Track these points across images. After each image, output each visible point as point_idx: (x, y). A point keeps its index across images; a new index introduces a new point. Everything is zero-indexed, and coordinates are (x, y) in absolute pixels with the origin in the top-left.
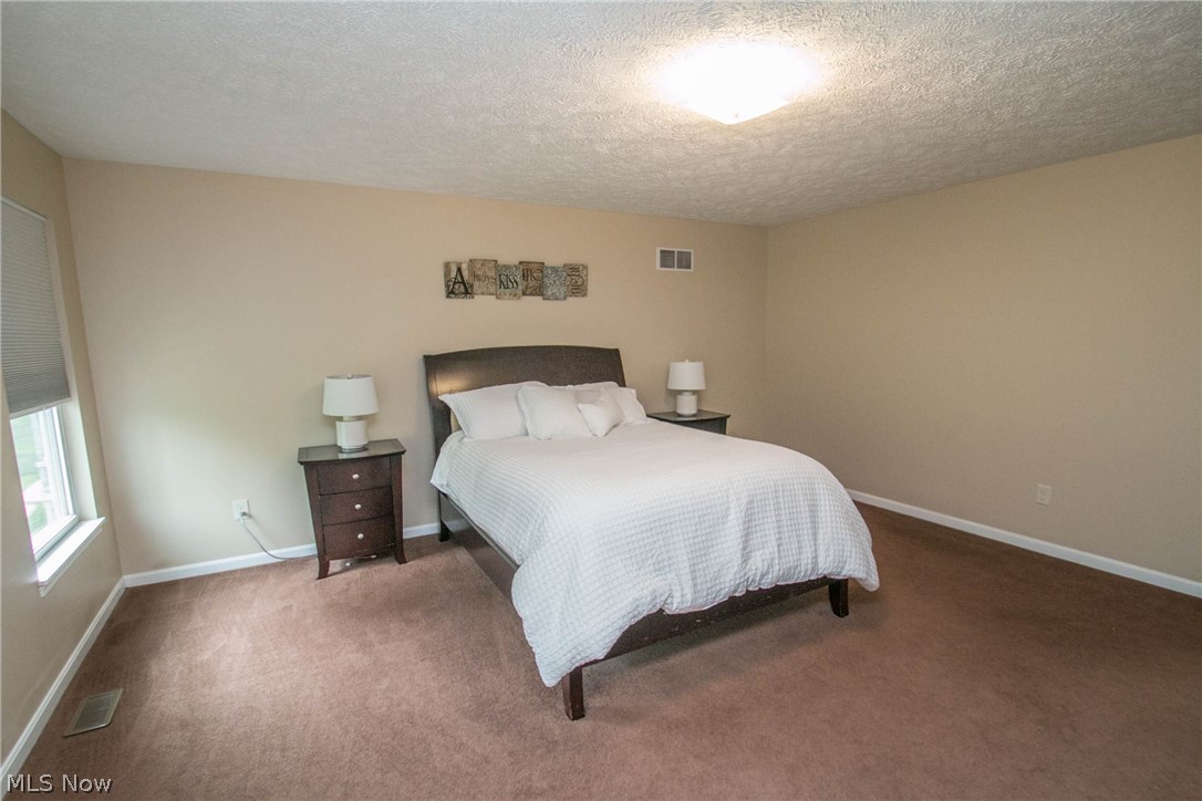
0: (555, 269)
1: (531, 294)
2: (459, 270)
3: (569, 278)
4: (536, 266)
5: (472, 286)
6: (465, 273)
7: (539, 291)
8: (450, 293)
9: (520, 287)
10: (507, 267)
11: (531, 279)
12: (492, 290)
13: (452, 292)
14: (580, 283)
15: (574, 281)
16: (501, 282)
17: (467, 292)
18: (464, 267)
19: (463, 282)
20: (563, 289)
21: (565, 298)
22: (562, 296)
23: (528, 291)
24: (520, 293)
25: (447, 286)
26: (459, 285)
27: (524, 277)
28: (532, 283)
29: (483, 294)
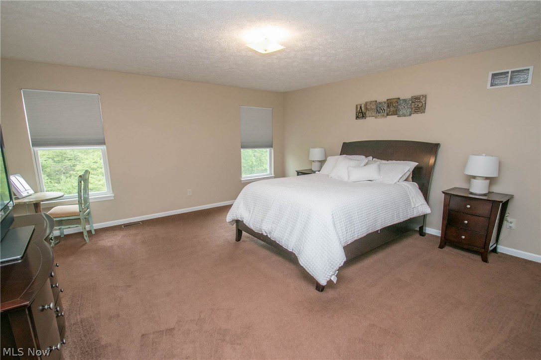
0: (405, 100)
1: (392, 115)
2: (361, 107)
3: (413, 104)
4: (395, 101)
5: (365, 114)
6: (363, 109)
7: (395, 113)
8: (357, 117)
9: (386, 112)
10: (380, 103)
11: (392, 107)
12: (373, 115)
13: (358, 117)
14: (420, 106)
15: (417, 105)
16: (377, 110)
17: (363, 117)
18: (363, 106)
19: (362, 113)
20: (409, 110)
21: (410, 115)
22: (408, 114)
23: (390, 113)
24: (385, 114)
25: (356, 115)
26: (361, 114)
27: (388, 107)
28: (392, 109)
29: (370, 116)
